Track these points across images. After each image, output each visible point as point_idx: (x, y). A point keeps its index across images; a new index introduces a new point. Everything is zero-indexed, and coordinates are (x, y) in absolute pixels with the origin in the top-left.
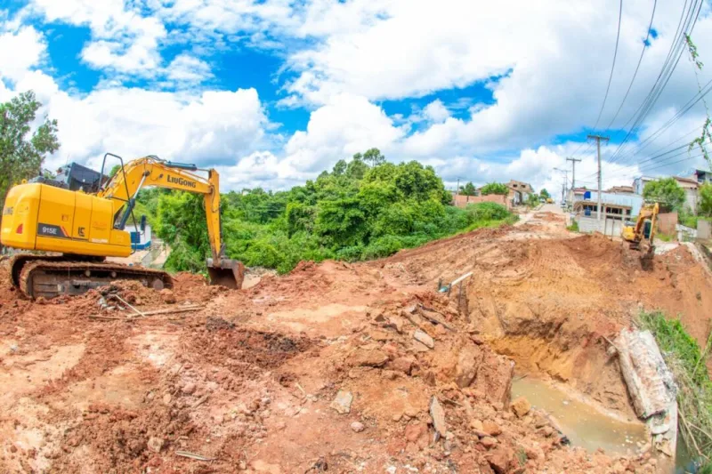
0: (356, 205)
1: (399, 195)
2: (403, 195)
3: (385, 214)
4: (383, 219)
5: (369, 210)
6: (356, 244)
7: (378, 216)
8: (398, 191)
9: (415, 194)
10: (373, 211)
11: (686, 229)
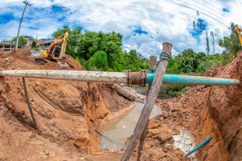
11: (34, 51)
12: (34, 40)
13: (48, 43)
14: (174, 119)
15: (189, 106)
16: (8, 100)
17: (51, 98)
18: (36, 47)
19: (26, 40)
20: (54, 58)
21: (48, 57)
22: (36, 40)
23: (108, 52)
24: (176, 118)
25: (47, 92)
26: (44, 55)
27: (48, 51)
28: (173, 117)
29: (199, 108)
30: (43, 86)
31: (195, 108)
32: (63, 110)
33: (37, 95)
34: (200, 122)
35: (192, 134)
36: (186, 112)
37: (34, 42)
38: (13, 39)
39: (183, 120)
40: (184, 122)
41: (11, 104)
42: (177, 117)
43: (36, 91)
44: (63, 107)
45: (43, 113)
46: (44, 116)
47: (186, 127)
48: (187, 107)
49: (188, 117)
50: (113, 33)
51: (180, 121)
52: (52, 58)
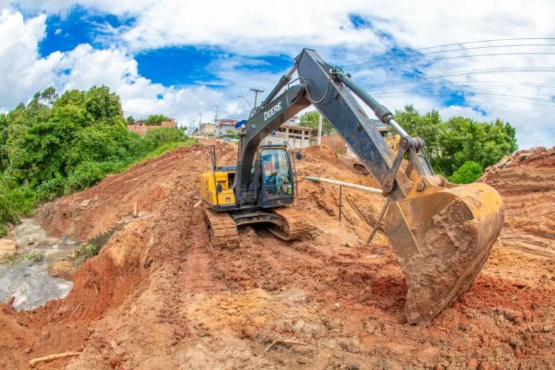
0: (51, 130)
1: (89, 120)
2: (93, 120)
3: (79, 139)
4: (79, 143)
5: (63, 135)
6: (54, 177)
7: (73, 142)
8: (89, 116)
9: (104, 118)
10: (68, 136)
16: (320, 199)
17: (360, 209)
25: (358, 203)
30: (355, 197)
32: (368, 223)
33: (348, 203)
41: (323, 202)
43: (348, 200)
44: (369, 221)
45: (349, 218)
46: (348, 220)
50: (498, 123)
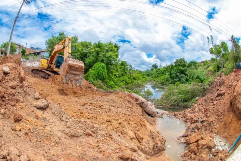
11: (25, 60)
12: (23, 48)
13: (37, 52)
14: (205, 129)
15: (212, 115)
18: (25, 56)
19: (16, 47)
20: (55, 69)
21: (47, 68)
22: (26, 48)
23: (107, 64)
24: (206, 128)
26: (43, 65)
27: (48, 61)
28: (204, 127)
29: (222, 115)
31: (219, 116)
34: (226, 126)
35: (223, 137)
36: (213, 121)
37: (23, 50)
38: (2, 45)
39: (212, 128)
40: (213, 129)
42: (207, 126)
47: (216, 133)
48: (210, 116)
49: (215, 124)
50: (110, 43)
51: (211, 129)
52: (52, 69)
